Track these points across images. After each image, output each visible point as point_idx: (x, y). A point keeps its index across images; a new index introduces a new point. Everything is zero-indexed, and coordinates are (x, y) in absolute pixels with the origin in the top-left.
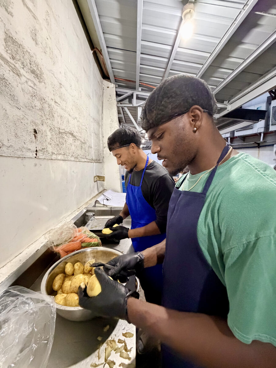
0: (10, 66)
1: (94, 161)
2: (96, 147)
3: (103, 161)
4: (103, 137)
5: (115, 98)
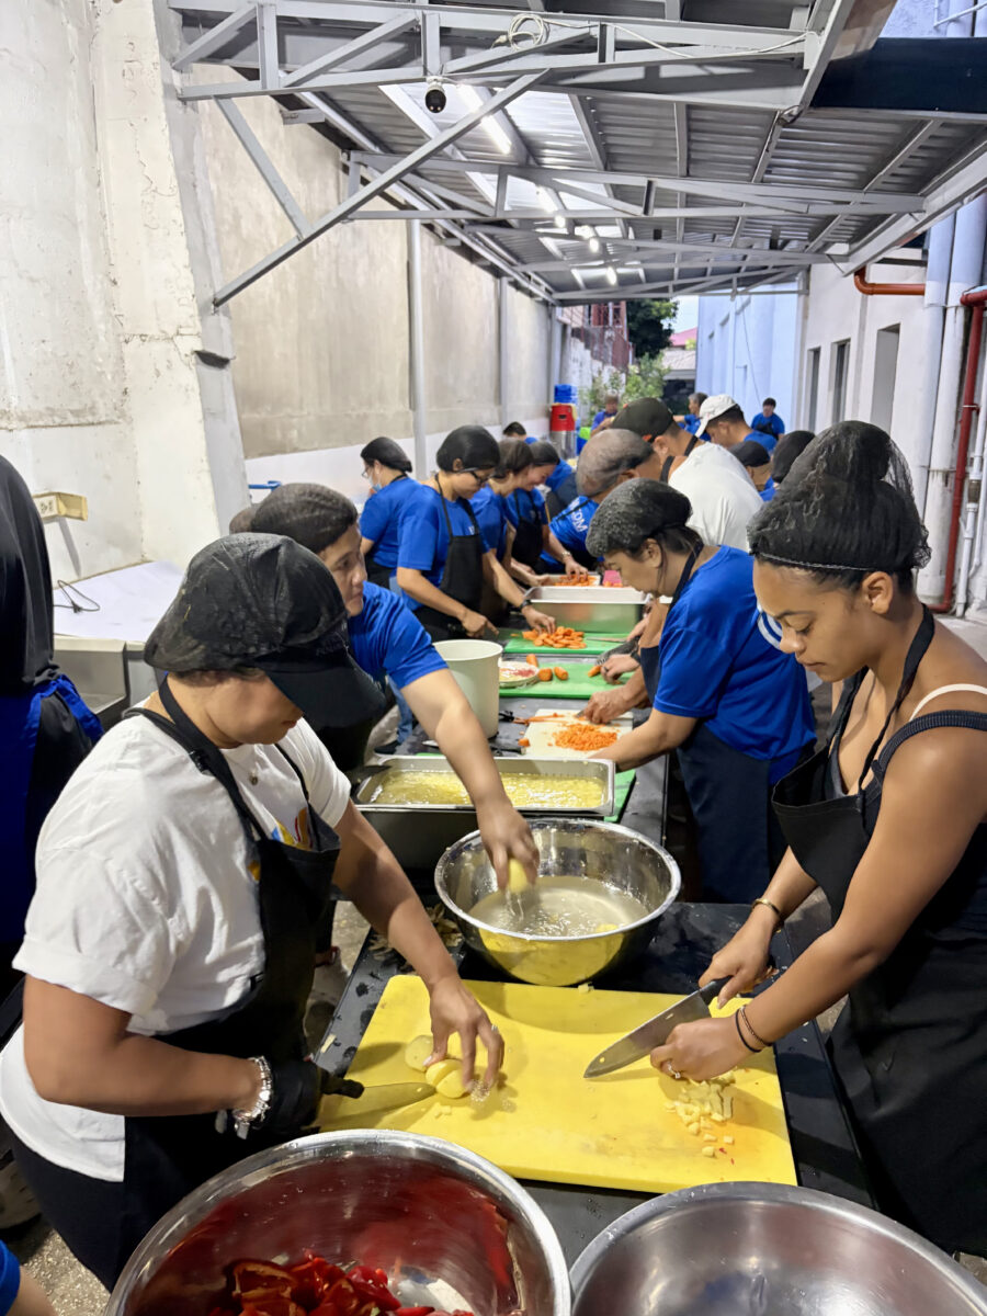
1: (22, 419)
2: (48, 348)
3: (123, 415)
4: (115, 283)
5: (157, 57)
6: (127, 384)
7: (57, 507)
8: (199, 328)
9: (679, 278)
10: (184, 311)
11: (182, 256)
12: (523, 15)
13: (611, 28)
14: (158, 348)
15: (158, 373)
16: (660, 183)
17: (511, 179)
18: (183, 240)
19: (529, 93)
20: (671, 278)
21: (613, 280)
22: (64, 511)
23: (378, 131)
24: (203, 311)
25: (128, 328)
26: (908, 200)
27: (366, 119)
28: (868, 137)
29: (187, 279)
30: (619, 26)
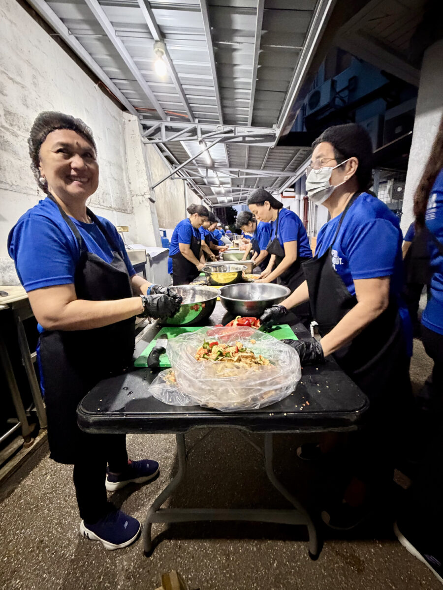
0: (10, 132)
1: (114, 209)
2: (118, 195)
3: (132, 212)
4: (130, 183)
5: (139, 134)
6: (133, 206)
7: (122, 230)
8: (149, 193)
9: (241, 200)
10: (146, 189)
11: (145, 177)
12: (218, 125)
13: (236, 128)
14: (140, 198)
15: (140, 203)
16: (241, 170)
17: (209, 170)
18: (146, 173)
19: (218, 144)
20: (238, 201)
21: (226, 201)
22: (123, 230)
23: (178, 159)
24: (150, 189)
25: (133, 193)
26: (293, 173)
27: (176, 156)
28: (285, 158)
29: (146, 182)
30: (238, 128)
